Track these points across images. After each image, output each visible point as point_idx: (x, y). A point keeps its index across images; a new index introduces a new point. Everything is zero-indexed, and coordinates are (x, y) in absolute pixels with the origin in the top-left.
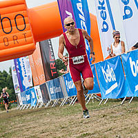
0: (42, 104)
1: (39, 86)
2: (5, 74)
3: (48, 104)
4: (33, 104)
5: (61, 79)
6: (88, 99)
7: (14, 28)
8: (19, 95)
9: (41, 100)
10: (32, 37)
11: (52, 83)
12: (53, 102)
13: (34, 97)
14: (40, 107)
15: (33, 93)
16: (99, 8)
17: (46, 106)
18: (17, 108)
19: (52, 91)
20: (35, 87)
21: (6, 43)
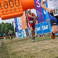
1: (24, 30)
2: (10, 24)
4: (22, 37)
6: (45, 35)
8: (16, 33)
9: (25, 35)
10: (22, 9)
12: (30, 36)
14: (25, 38)
15: (22, 32)
18: (15, 39)
19: (30, 31)
20: (23, 30)
21: (11, 11)
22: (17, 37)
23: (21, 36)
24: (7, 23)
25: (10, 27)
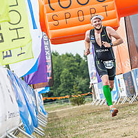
0: (125, 99)
9: (124, 94)
13: (115, 90)
14: (123, 102)
17: (131, 102)
21: (81, 18)
24: (67, 54)
25: (77, 66)
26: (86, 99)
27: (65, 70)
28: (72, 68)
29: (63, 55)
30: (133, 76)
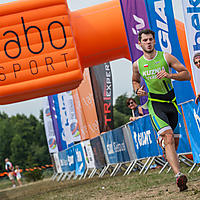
0: (94, 171)
1: (88, 142)
2: (33, 121)
3: (103, 172)
4: (79, 171)
5: (126, 129)
7: (47, 44)
8: (56, 156)
9: (92, 165)
10: (77, 60)
11: (110, 136)
12: (112, 168)
13: (80, 159)
14: (91, 176)
15: (78, 153)
16: (190, 10)
17: (101, 175)
18: (53, 178)
19: (110, 149)
20: (82, 144)
21: (34, 70)
22: (60, 170)
23: (73, 167)
24: (18, 116)
25: (32, 130)
26: (44, 173)
27: (17, 136)
28: (25, 134)
29: (13, 117)
30: (103, 142)
